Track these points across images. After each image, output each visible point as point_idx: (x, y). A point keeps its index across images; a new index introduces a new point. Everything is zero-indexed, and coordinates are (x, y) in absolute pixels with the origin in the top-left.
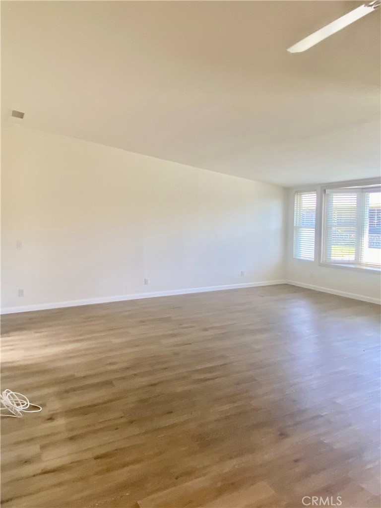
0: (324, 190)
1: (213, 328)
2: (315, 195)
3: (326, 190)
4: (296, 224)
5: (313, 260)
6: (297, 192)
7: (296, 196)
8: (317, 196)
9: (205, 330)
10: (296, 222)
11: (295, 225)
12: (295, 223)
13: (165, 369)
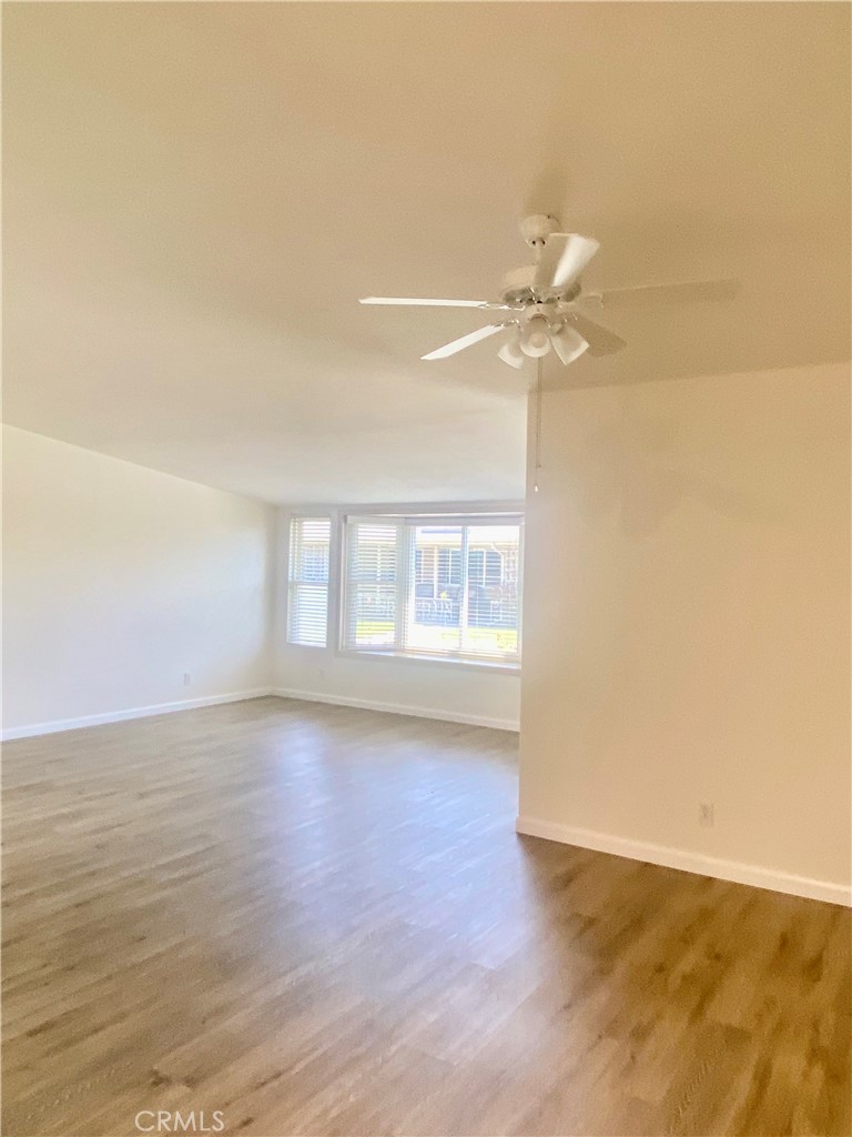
0: (344, 517)
1: (162, 790)
2: (329, 523)
3: (349, 517)
4: (293, 577)
5: (324, 645)
6: (294, 516)
7: (292, 523)
8: (332, 526)
9: (142, 796)
10: (293, 573)
11: (290, 579)
12: (290, 575)
13: (93, 874)
